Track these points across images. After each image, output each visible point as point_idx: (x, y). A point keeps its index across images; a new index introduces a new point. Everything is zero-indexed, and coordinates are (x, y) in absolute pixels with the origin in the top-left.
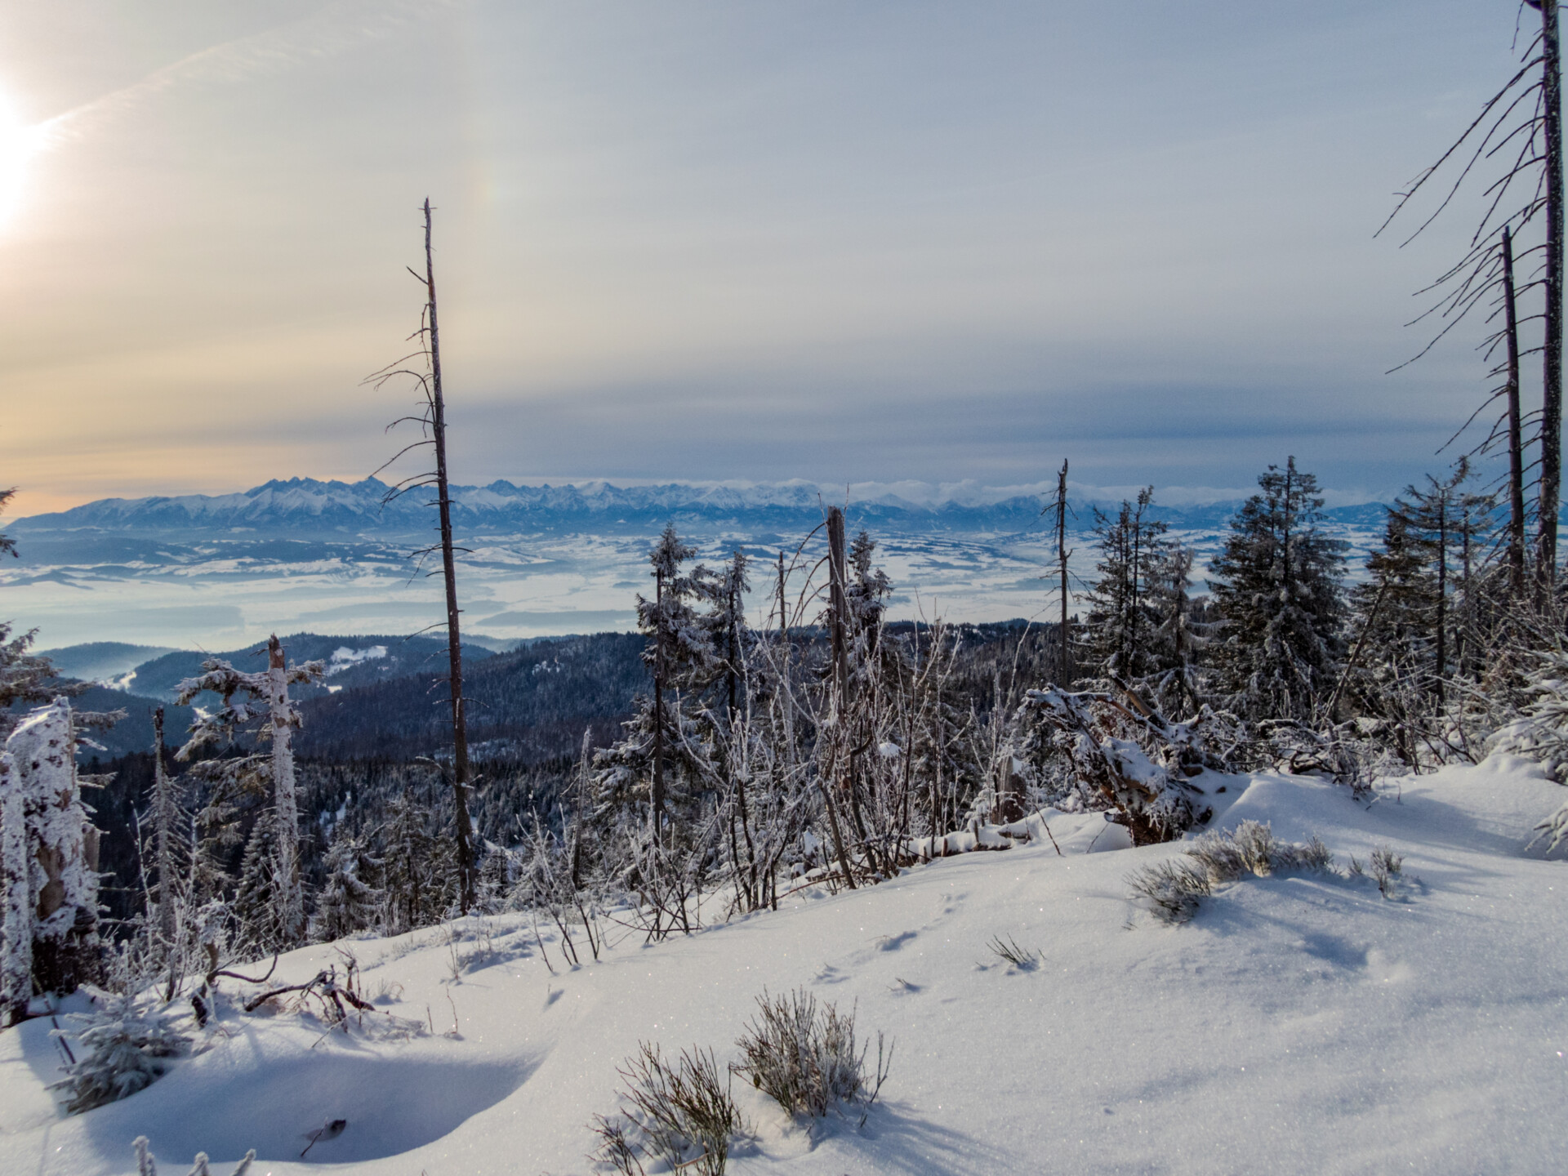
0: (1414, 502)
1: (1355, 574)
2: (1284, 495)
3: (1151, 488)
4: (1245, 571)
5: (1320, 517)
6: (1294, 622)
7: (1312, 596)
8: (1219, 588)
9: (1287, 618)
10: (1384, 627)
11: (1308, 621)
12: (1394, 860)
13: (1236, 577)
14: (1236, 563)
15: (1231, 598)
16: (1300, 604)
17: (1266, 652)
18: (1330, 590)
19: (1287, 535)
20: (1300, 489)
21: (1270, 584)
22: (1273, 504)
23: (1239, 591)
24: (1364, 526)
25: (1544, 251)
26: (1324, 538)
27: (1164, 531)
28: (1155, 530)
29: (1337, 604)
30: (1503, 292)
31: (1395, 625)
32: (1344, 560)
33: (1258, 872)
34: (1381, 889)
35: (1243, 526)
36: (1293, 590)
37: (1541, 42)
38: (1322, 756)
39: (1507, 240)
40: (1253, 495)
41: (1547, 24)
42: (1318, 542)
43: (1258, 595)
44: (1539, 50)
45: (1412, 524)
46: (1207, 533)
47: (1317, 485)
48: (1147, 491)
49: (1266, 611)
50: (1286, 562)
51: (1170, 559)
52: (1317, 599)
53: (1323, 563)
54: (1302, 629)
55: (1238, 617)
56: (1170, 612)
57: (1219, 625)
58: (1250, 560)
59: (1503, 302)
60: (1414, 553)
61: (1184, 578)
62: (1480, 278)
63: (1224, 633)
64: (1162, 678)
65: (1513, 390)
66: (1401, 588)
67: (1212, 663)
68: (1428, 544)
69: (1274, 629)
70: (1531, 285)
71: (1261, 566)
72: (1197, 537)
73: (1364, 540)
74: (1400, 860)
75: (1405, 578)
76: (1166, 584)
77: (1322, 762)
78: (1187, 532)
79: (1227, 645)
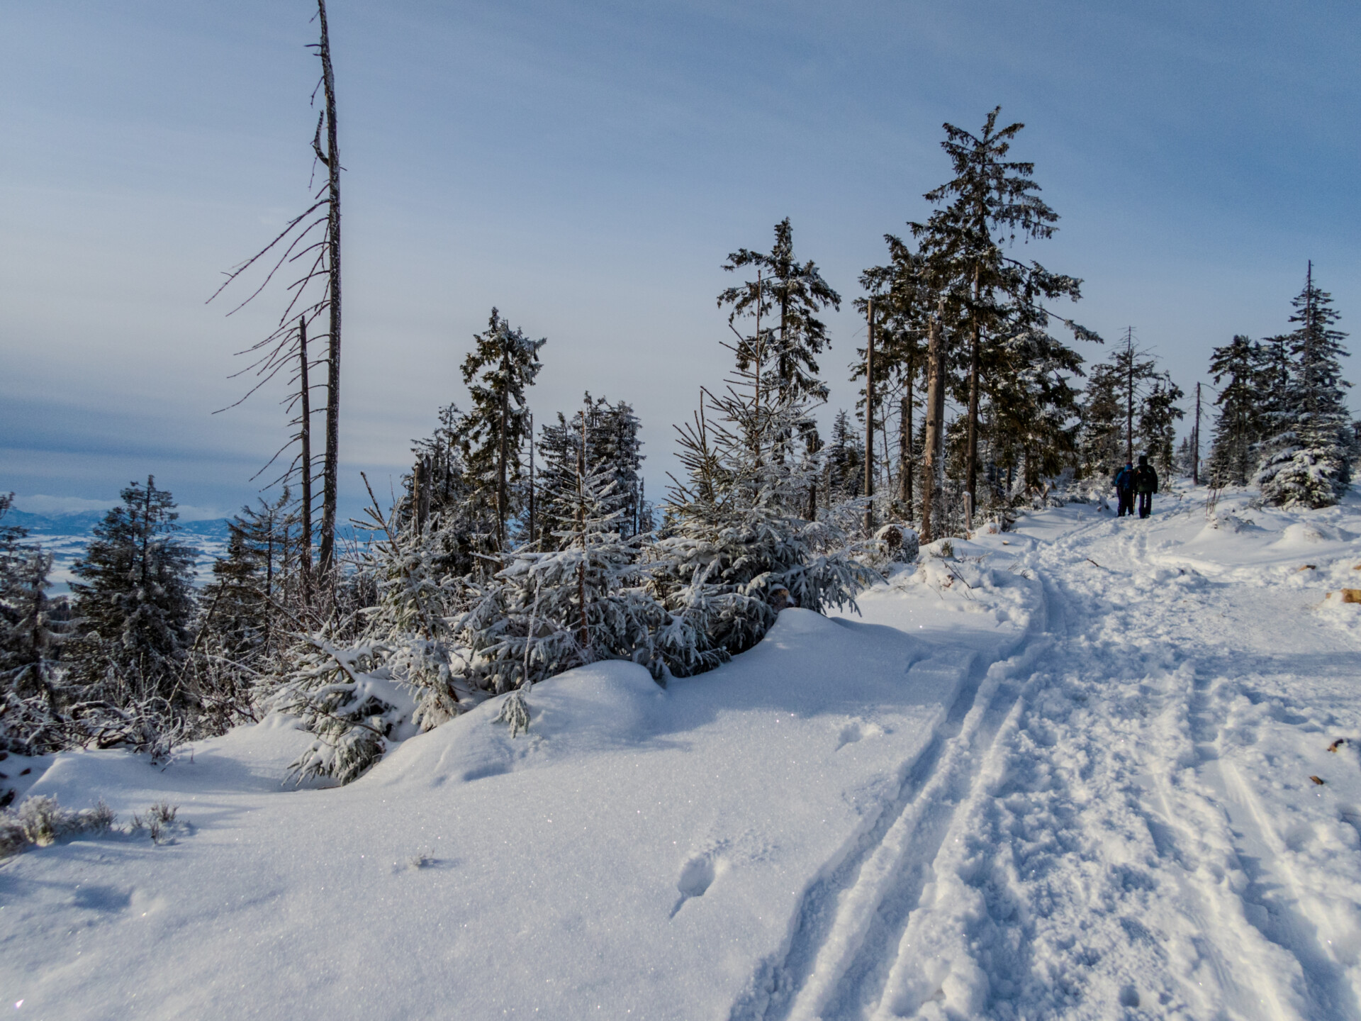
0: (248, 518)
1: (204, 576)
2: (144, 508)
3: (12, 494)
4: (106, 573)
5: (176, 528)
6: (150, 617)
7: (166, 595)
8: (79, 588)
9: (143, 614)
10: (223, 620)
11: (162, 617)
12: (170, 811)
13: (97, 578)
14: (98, 566)
15: (91, 597)
16: (155, 601)
17: (123, 645)
18: (182, 590)
19: (145, 542)
20: (159, 504)
21: (130, 585)
22: (133, 514)
23: (99, 591)
24: (215, 537)
25: (328, 339)
26: (178, 546)
27: (24, 536)
28: (15, 534)
29: (188, 602)
30: (300, 364)
31: (233, 618)
32: (194, 565)
33: (42, 842)
34: (153, 837)
35: (105, 533)
36: (149, 589)
37: (328, 190)
38: (127, 730)
39: (303, 327)
40: (115, 506)
41: (332, 178)
42: (173, 549)
43: (117, 594)
44: (327, 194)
45: (247, 536)
46: (74, 539)
47: (174, 501)
48: (7, 497)
49: (124, 608)
50: (144, 565)
51: (29, 561)
52: (171, 598)
53: (177, 567)
54: (157, 625)
55: (99, 615)
56: (27, 611)
57: (81, 621)
58: (112, 564)
59: (300, 372)
60: (249, 560)
61: (43, 580)
62: (284, 351)
63: (84, 629)
64: (17, 673)
65: (305, 437)
66: (237, 588)
67: (71, 656)
68: (259, 553)
69: (131, 624)
70: (319, 362)
71: (121, 569)
72: (64, 542)
73: (215, 549)
74: (175, 810)
75: (241, 579)
76: (24, 585)
77: (126, 736)
78: (54, 537)
79: (85, 639)
